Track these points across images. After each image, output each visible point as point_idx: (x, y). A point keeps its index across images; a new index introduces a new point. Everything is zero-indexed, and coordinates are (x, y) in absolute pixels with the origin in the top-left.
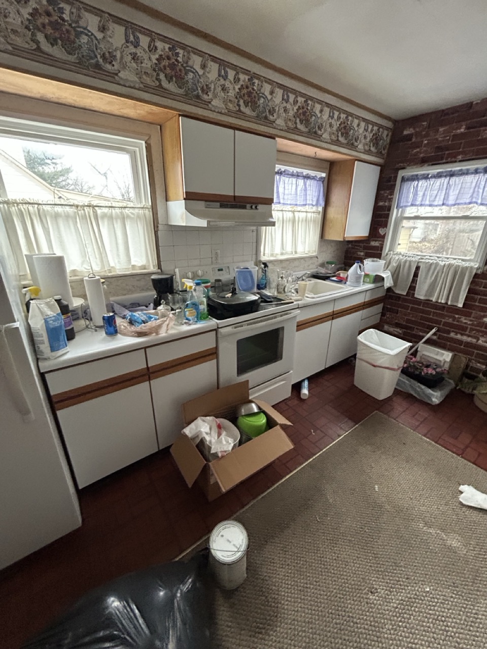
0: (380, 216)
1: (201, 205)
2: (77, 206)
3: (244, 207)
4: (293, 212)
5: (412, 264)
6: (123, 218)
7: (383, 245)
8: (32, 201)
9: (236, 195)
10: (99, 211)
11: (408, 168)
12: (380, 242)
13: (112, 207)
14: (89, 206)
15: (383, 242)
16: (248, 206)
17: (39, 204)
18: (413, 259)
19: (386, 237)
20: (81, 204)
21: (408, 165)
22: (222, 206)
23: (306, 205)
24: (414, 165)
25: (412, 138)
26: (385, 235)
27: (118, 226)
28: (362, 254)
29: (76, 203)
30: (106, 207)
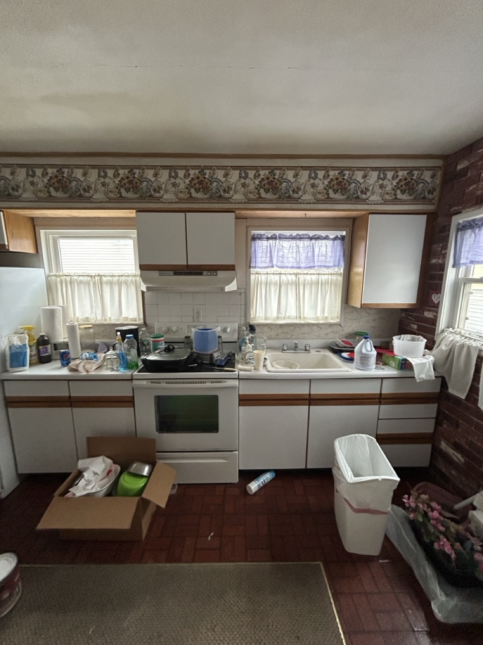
0: (433, 277)
1: (155, 274)
2: (91, 276)
3: (201, 274)
4: (296, 274)
5: (472, 351)
6: (120, 284)
7: (437, 317)
8: (68, 274)
9: (189, 264)
10: (104, 279)
11: (463, 211)
12: (434, 314)
13: (113, 276)
14: (98, 276)
15: (437, 312)
16: (205, 273)
17: (71, 276)
18: (474, 344)
19: (440, 307)
20: (94, 275)
21: (464, 208)
22: (175, 274)
23: (314, 267)
24: (471, 207)
25: (467, 172)
26: (439, 302)
27: (116, 289)
28: (415, 327)
29: (91, 274)
30: (109, 276)
